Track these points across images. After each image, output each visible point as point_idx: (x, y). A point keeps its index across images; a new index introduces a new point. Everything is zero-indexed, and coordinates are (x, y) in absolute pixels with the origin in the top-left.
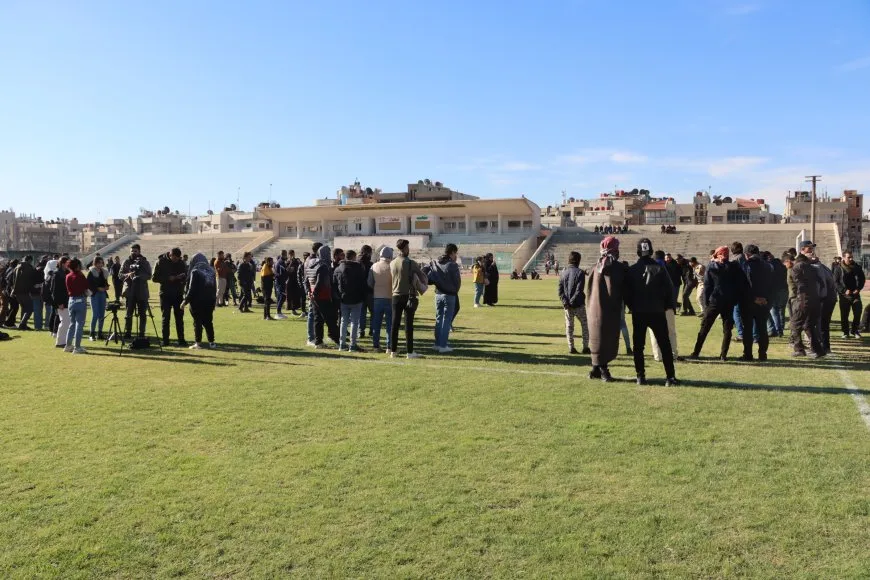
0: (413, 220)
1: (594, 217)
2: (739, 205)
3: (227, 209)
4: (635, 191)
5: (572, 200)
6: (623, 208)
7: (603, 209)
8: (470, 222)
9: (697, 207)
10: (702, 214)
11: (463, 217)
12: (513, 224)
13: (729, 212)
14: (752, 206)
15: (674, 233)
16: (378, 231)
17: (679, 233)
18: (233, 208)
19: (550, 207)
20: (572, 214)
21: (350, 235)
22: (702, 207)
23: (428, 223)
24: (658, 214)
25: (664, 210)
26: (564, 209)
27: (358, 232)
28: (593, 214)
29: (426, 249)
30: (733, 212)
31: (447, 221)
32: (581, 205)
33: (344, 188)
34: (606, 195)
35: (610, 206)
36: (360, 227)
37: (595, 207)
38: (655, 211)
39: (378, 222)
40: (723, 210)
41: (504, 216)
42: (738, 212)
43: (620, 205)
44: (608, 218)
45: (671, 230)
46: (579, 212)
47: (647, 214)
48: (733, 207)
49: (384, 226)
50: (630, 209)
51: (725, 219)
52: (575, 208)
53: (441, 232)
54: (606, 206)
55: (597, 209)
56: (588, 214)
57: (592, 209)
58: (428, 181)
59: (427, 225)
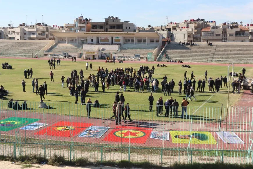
0: (114, 39)
1: (181, 32)
2: (240, 29)
3: (21, 25)
4: (199, 19)
5: (171, 23)
6: (193, 28)
7: (185, 28)
8: (135, 39)
9: (223, 29)
10: (225, 33)
11: (133, 38)
12: (152, 41)
13: (236, 32)
14: (245, 29)
15: (211, 45)
16: (100, 42)
17: (213, 45)
18: (24, 24)
19: (162, 26)
20: (171, 29)
21: (89, 44)
22: (225, 30)
23: (120, 40)
24: (207, 33)
25: (210, 31)
26: (167, 27)
27: (92, 42)
28: (180, 30)
29: (119, 50)
30: (238, 32)
31: (126, 39)
32: (175, 25)
33: (77, 19)
34: (186, 21)
35: (188, 27)
36: (92, 40)
37: (181, 27)
38: (206, 31)
39: (99, 39)
40: (234, 31)
41: (148, 38)
42: (240, 32)
43: (192, 26)
44: (187, 32)
45: (210, 44)
46: (174, 29)
47: (203, 33)
48: (238, 30)
49: (102, 40)
50: (196, 28)
51: (234, 35)
52: (173, 27)
53: (124, 43)
54: (186, 27)
55: (182, 28)
56: (178, 30)
57: (180, 28)
58: (113, 17)
59: (119, 40)
